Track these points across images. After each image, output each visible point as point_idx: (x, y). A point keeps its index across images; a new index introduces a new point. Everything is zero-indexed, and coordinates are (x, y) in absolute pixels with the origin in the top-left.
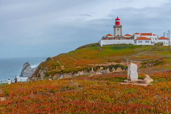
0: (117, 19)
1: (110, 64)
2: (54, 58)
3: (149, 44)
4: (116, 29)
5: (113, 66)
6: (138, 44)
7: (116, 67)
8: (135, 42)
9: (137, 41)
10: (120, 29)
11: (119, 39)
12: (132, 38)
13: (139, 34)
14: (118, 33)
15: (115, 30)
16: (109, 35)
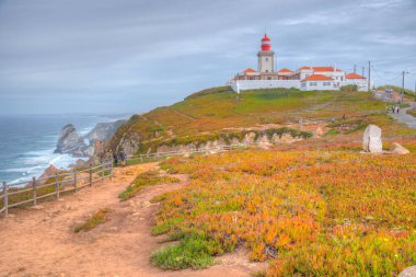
0: (266, 39)
1: (265, 127)
2: (145, 115)
3: (330, 88)
4: (264, 58)
5: (274, 131)
6: (309, 88)
7: (280, 132)
8: (304, 85)
9: (308, 83)
10: (270, 58)
11: (269, 79)
12: (297, 76)
13: (308, 68)
14: (266, 66)
15: (260, 62)
16: (250, 70)
